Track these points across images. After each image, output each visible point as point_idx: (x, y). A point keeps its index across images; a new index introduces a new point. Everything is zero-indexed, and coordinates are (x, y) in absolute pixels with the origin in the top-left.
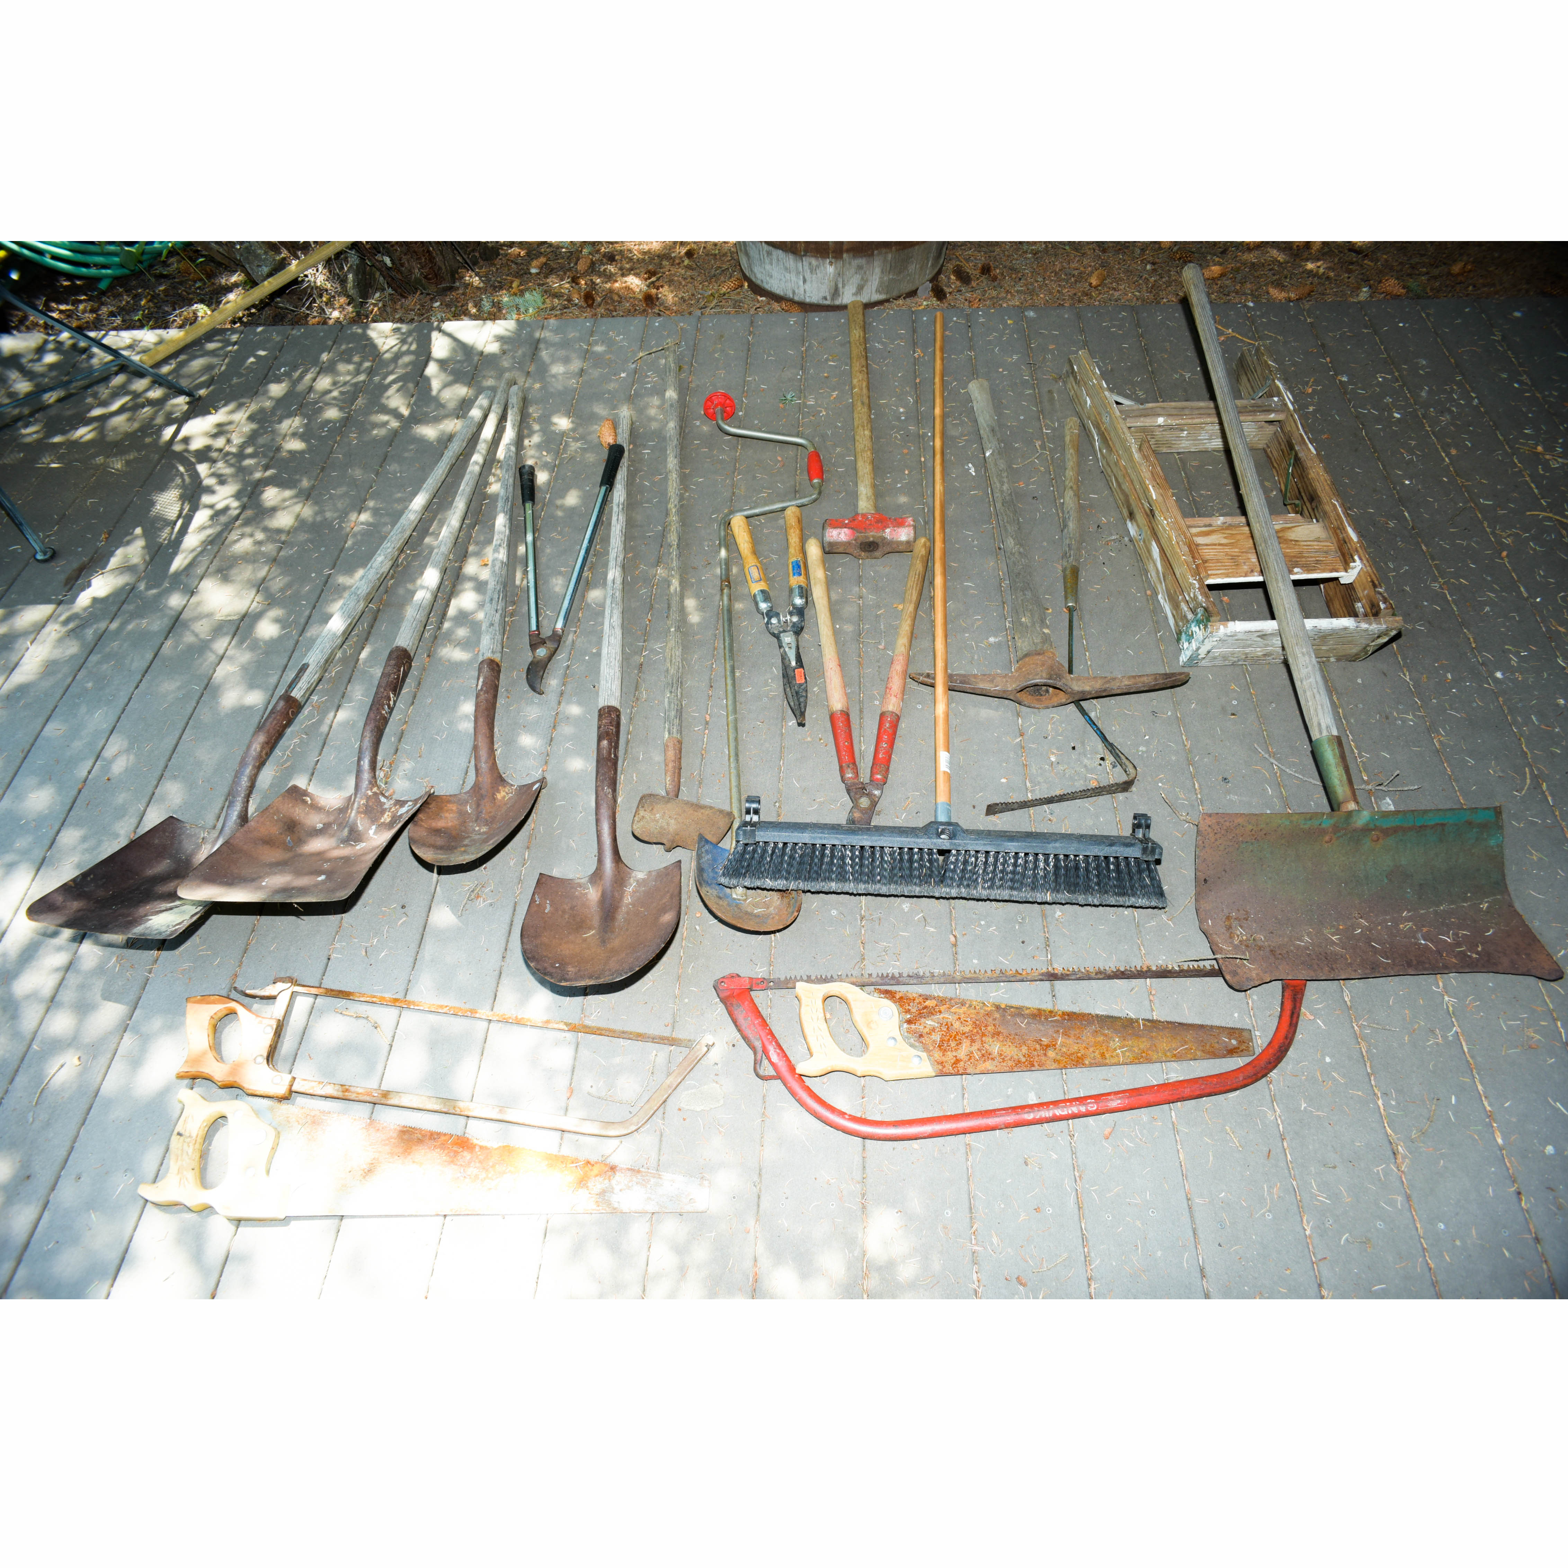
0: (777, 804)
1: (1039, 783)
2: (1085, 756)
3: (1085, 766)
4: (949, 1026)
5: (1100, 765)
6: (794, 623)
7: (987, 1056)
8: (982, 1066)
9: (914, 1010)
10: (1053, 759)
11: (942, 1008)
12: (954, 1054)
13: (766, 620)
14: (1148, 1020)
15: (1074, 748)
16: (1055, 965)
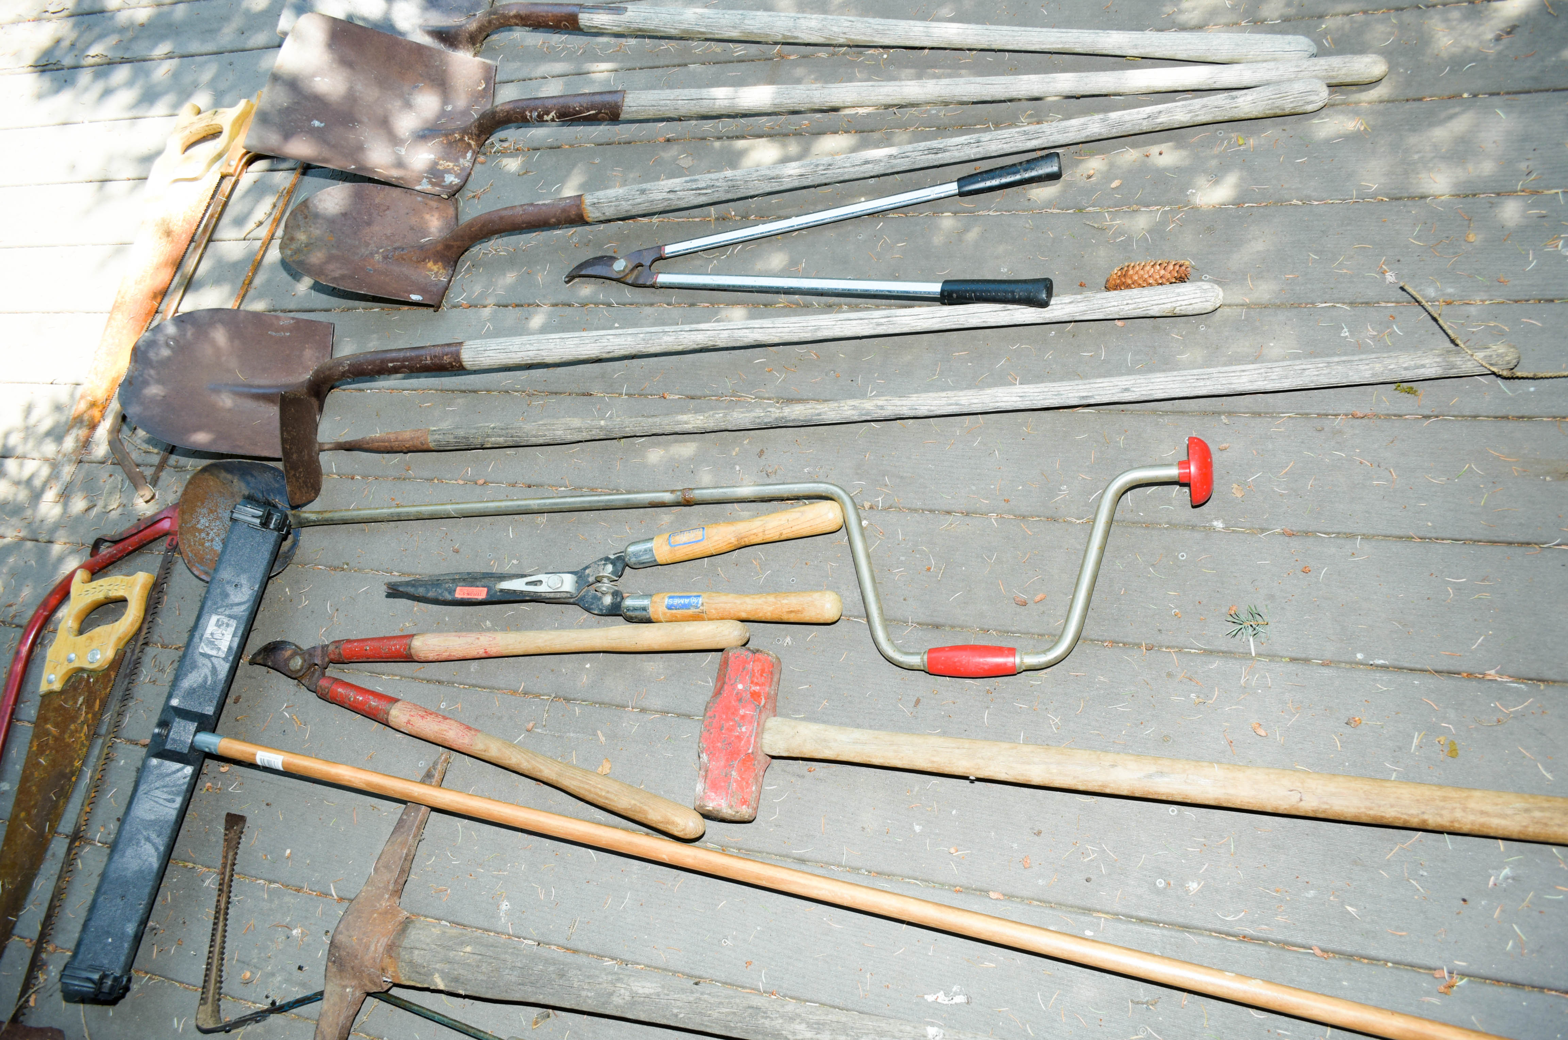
0: (345, 566)
1: (271, 901)
2: (286, 981)
3: (273, 974)
4: (73, 719)
5: (267, 997)
6: (600, 599)
7: (41, 751)
8: (35, 744)
9: (97, 687)
10: (295, 932)
11: (90, 716)
12: (52, 718)
13: (612, 557)
14: (13, 928)
15: (300, 968)
16: (87, 849)
